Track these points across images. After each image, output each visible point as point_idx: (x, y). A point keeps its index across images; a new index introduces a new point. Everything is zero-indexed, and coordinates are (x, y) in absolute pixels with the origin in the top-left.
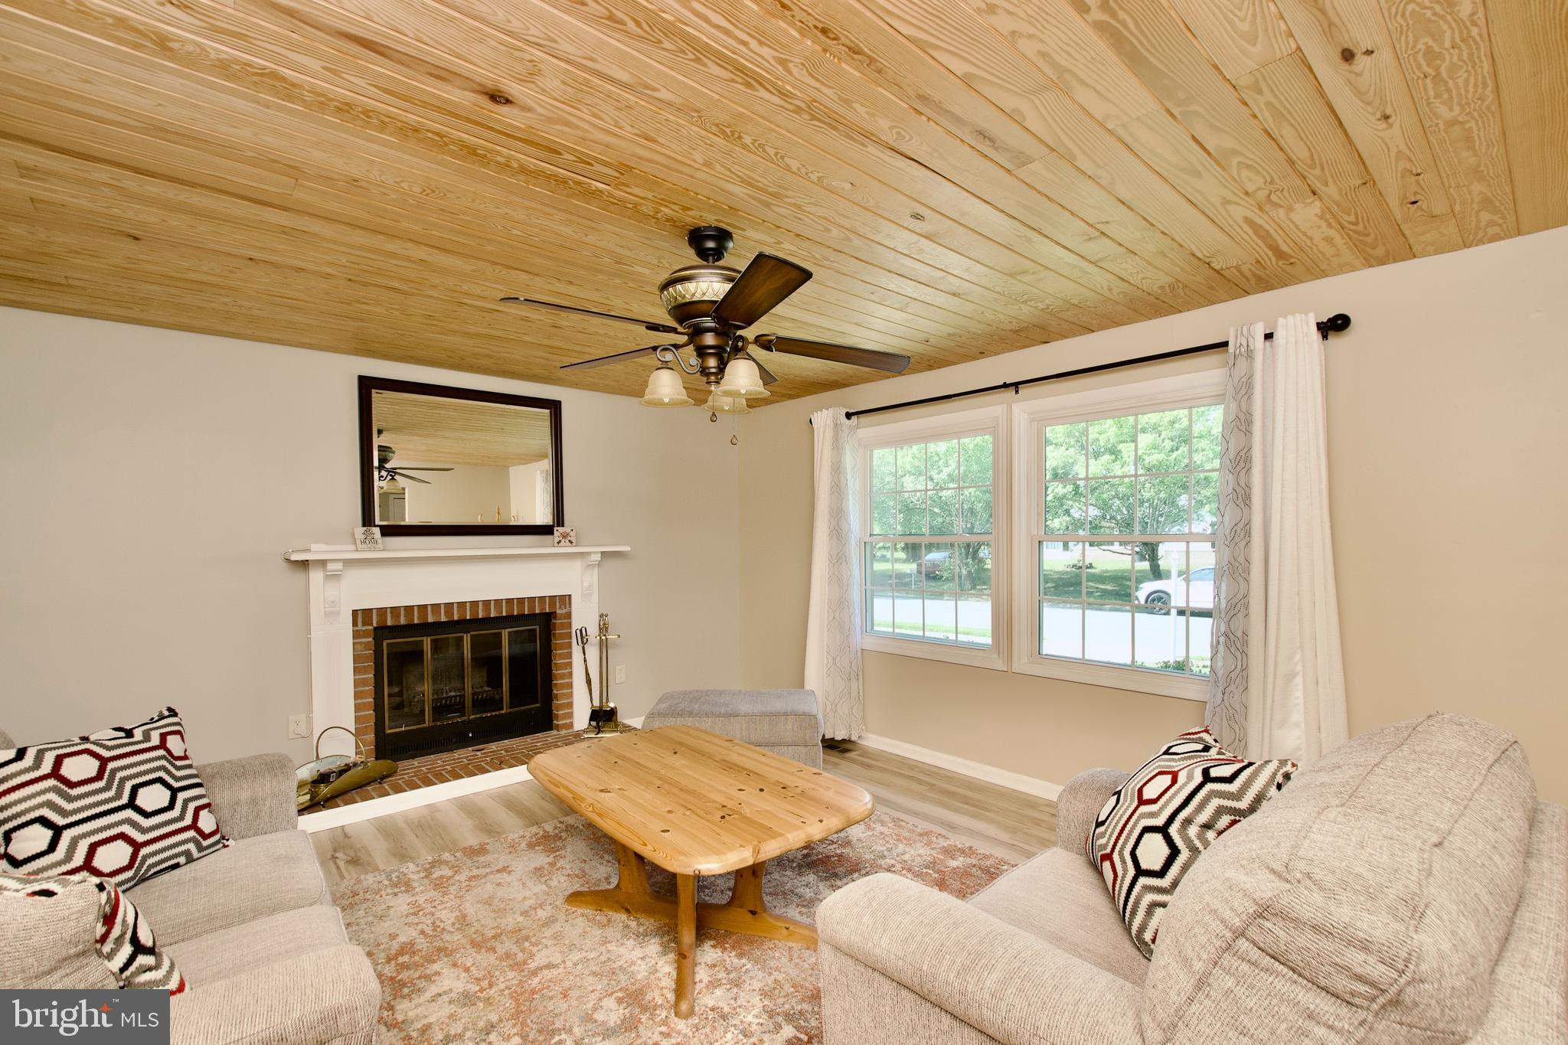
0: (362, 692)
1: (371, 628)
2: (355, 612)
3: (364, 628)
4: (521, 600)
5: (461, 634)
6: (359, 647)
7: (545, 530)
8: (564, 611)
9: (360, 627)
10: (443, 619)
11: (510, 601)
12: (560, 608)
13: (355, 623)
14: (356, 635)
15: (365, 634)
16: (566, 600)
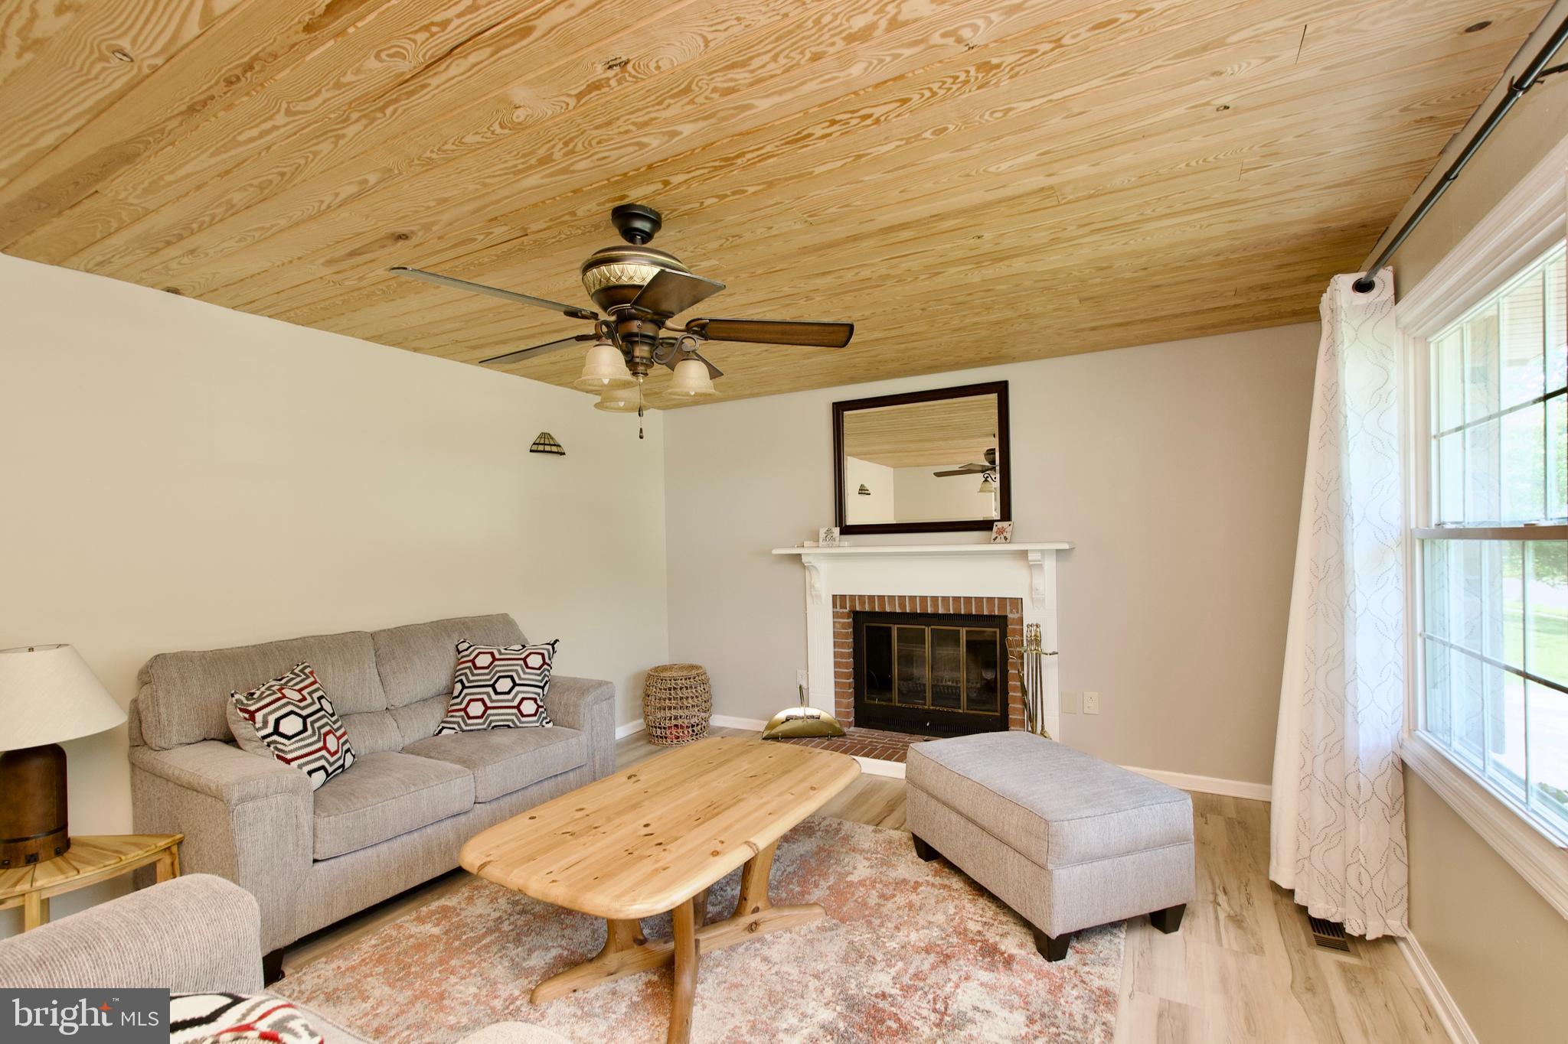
0: (840, 662)
1: (845, 611)
2: (834, 597)
3: (841, 610)
4: (968, 600)
5: (923, 627)
6: (838, 625)
7: (985, 525)
8: (1016, 616)
9: (838, 609)
10: (898, 610)
11: (957, 599)
12: (1011, 612)
13: (834, 606)
14: (835, 615)
15: (842, 615)
16: (1017, 603)
